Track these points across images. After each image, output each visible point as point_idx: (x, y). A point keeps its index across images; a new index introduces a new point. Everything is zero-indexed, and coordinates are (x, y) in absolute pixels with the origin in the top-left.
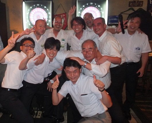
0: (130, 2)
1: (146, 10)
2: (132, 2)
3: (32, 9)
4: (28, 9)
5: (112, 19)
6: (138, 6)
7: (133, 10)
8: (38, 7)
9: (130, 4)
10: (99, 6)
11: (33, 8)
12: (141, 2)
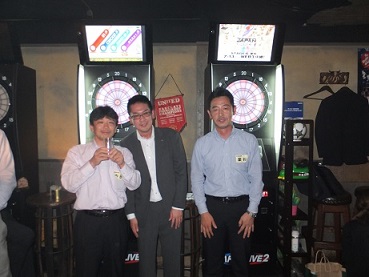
0: (322, 75)
1: (356, 91)
2: (327, 74)
3: (102, 84)
4: (92, 83)
5: (290, 110)
6: (338, 83)
7: (330, 90)
8: (117, 78)
9: (321, 78)
10: (261, 79)
11: (106, 81)
12: (344, 74)
